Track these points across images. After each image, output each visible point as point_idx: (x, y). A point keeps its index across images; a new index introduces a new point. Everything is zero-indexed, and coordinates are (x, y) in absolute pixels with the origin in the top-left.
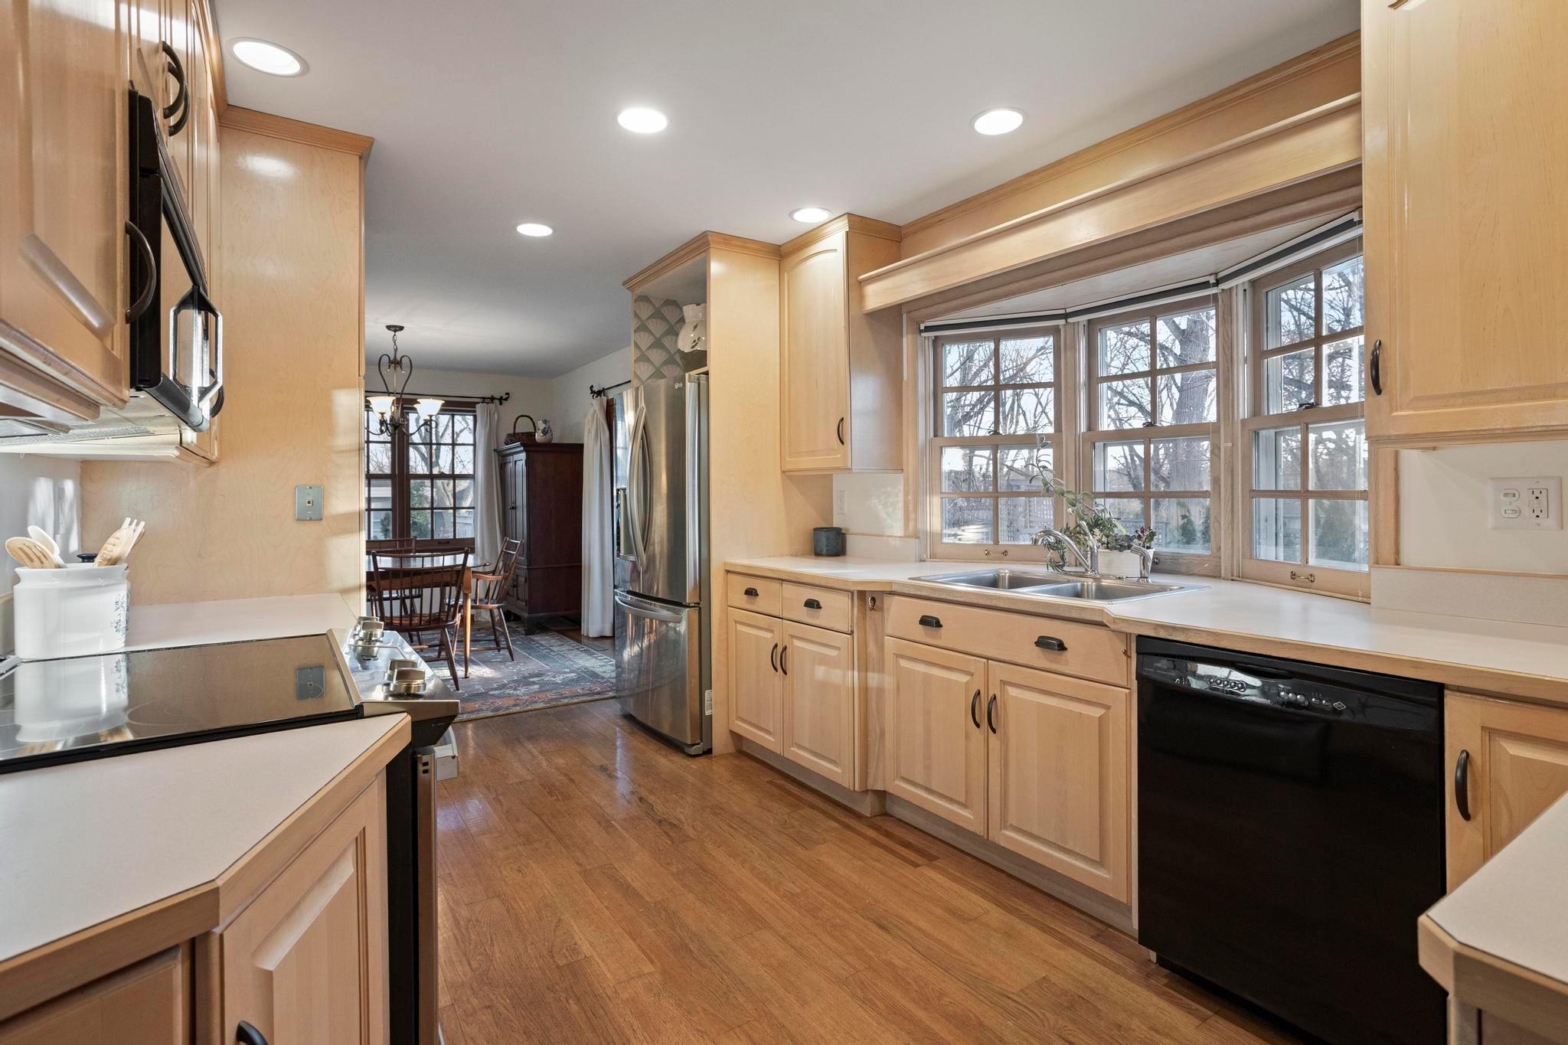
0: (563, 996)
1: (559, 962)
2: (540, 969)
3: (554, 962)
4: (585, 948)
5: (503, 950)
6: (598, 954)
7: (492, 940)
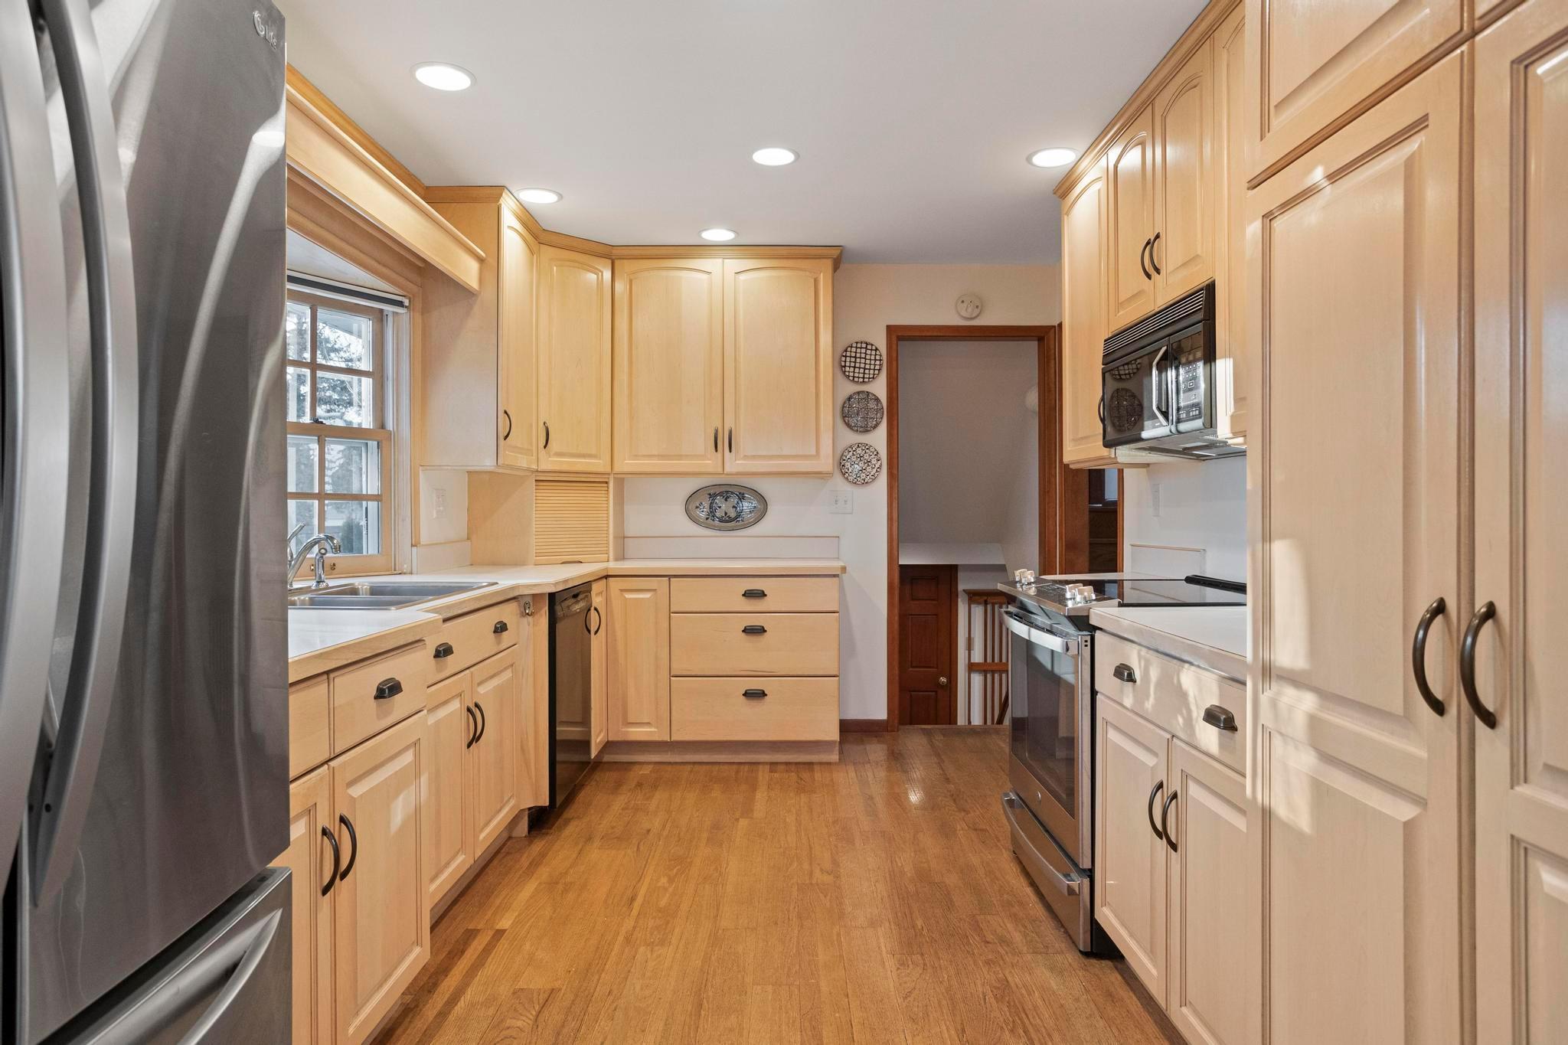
0: (925, 932)
1: (919, 958)
2: (939, 958)
3: (924, 960)
4: (891, 963)
5: (972, 985)
6: (881, 954)
7: (985, 999)
